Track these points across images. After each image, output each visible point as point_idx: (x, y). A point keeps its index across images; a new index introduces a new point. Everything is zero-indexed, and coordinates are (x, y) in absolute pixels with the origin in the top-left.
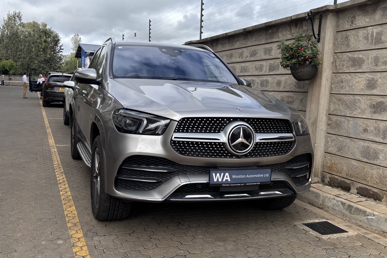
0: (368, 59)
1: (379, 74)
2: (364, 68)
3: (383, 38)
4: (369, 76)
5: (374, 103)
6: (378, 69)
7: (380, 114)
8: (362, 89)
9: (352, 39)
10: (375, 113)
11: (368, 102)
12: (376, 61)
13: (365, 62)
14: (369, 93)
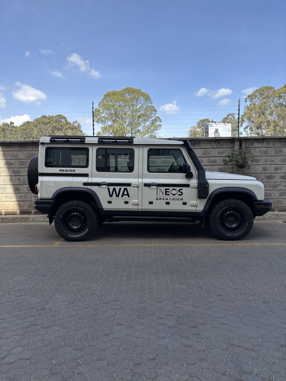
0: (262, 159)
1: (268, 166)
2: (260, 163)
3: (268, 152)
4: (264, 166)
5: (267, 176)
6: (267, 163)
7: (270, 180)
8: (261, 171)
9: (253, 152)
10: (268, 179)
11: (265, 176)
12: (266, 160)
13: (261, 161)
14: (264, 172)
